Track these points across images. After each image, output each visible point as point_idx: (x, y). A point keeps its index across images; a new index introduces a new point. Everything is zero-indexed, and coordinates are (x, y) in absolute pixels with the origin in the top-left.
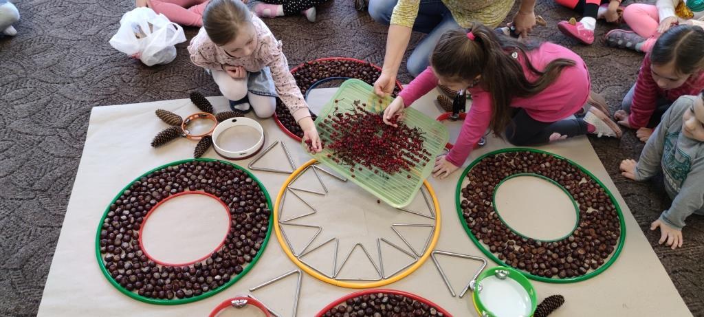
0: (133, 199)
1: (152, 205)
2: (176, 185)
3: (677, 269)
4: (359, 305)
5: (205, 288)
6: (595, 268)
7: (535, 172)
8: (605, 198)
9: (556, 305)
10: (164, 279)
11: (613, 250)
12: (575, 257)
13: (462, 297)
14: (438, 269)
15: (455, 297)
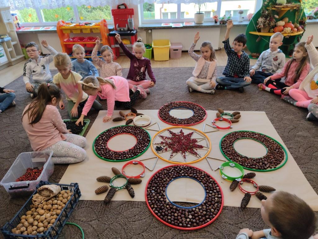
0: (107, 133)
1: (113, 136)
2: (121, 131)
3: (307, 172)
4: (176, 168)
5: (125, 158)
6: (271, 168)
7: (251, 138)
8: (279, 147)
9: (252, 176)
10: (113, 154)
11: (280, 164)
12: (263, 163)
13: (215, 171)
14: (208, 162)
15: (213, 170)
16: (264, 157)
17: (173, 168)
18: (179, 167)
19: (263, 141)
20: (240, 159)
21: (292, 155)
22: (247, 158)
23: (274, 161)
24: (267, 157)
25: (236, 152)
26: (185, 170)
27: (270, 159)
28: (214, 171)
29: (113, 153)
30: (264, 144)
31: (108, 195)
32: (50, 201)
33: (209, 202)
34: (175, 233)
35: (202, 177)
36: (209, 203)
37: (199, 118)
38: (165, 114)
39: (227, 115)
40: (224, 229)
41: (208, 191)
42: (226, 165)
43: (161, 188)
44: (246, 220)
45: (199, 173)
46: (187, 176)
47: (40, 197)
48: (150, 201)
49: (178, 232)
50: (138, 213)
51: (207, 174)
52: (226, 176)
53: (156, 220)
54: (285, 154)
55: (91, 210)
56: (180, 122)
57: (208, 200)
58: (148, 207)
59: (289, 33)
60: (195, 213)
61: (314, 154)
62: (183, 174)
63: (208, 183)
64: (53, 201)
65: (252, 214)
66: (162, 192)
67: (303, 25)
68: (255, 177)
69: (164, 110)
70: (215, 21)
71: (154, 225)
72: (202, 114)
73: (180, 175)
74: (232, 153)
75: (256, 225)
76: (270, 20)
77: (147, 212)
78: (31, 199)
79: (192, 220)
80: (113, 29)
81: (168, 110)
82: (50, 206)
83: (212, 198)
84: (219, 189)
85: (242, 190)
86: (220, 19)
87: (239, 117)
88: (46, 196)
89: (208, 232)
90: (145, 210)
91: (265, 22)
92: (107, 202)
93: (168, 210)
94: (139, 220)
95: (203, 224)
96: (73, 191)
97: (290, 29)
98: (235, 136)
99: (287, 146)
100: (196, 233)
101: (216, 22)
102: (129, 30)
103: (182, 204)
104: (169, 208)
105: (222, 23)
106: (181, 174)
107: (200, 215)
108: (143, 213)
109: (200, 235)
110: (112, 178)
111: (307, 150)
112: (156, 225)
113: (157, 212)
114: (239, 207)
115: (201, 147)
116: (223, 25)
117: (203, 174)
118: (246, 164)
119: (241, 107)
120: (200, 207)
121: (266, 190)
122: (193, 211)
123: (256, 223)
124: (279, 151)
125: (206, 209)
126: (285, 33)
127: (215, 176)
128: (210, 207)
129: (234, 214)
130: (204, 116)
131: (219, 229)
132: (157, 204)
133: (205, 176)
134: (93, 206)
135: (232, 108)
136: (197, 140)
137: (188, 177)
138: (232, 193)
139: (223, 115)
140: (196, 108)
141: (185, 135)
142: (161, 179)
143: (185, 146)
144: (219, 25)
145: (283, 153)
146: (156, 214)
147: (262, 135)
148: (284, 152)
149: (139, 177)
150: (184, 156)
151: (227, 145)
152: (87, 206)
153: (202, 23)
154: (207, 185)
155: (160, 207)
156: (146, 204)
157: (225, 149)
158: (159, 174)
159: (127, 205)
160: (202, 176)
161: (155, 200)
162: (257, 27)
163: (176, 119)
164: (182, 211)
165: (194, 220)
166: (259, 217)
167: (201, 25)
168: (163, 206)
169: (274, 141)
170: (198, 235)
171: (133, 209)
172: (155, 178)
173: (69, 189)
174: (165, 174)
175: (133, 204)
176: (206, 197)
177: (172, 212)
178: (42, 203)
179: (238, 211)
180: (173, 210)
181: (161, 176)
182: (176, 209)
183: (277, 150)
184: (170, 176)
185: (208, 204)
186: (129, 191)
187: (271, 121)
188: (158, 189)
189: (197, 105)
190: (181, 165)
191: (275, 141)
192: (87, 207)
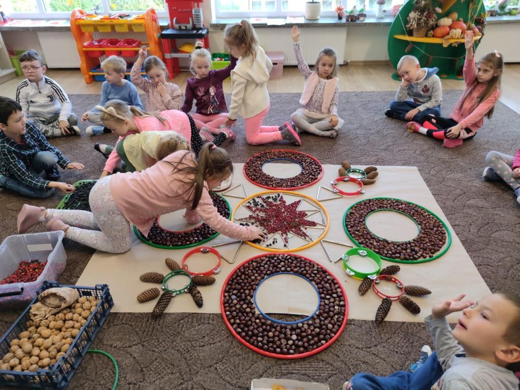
3: (482, 264)
4: (273, 258)
5: (188, 243)
6: (425, 257)
7: (394, 209)
8: (439, 224)
9: (394, 270)
10: (167, 237)
11: (438, 250)
12: (412, 250)
13: (335, 263)
14: (324, 248)
15: (331, 261)
16: (414, 240)
17: (267, 259)
18: (277, 257)
19: (413, 214)
20: (375, 243)
21: (459, 237)
22: (386, 241)
23: (429, 246)
24: (419, 240)
25: (369, 233)
26: (286, 262)
27: (424, 244)
28: (333, 262)
29: (168, 235)
30: (415, 219)
31: (158, 303)
32: (61, 315)
33: (324, 312)
34: (269, 363)
35: (314, 274)
36: (325, 315)
37: (310, 178)
38: (255, 170)
39: (356, 171)
40: (348, 356)
41: (323, 295)
42: (353, 252)
43: (247, 292)
44: (383, 341)
45: (309, 266)
46: (289, 271)
47: (44, 308)
48: (228, 313)
49: (273, 362)
50: (208, 332)
51: (322, 268)
52: (354, 271)
53: (238, 344)
54: (446, 235)
55: (131, 328)
56: (279, 183)
57: (324, 311)
58: (225, 323)
59: (458, 39)
60: (302, 332)
61: (493, 235)
62: (283, 269)
63: (323, 282)
64: (65, 315)
65: (393, 332)
66: (249, 297)
67: (482, 26)
68: (399, 273)
69: (254, 164)
70: (339, 15)
71: (235, 351)
72: (316, 171)
73: (279, 270)
74: (364, 233)
75: (400, 348)
76: (429, 16)
77: (223, 330)
78: (28, 312)
79: (297, 342)
80: (168, 26)
81: (261, 164)
82: (60, 323)
83: (330, 307)
84: (342, 292)
85: (379, 294)
86: (347, 12)
87: (376, 175)
88: (54, 306)
89: (323, 361)
90: (219, 327)
91: (419, 19)
92: (157, 316)
93: (258, 327)
94: (210, 344)
95: (314, 349)
96: (100, 298)
97: (460, 31)
98: (367, 206)
99: (451, 223)
100: (302, 363)
101: (340, 18)
102: (194, 28)
103: (281, 316)
104: (260, 324)
105: (350, 20)
106: (280, 268)
107: (310, 335)
108: (217, 331)
109: (309, 366)
110: (165, 276)
111: (482, 229)
112: (239, 352)
113: (239, 330)
114: (372, 321)
115: (313, 224)
116: (352, 23)
117: (315, 268)
118: (386, 252)
119: (378, 158)
120: (310, 322)
121: (415, 293)
122: (298, 328)
123: (400, 345)
124: (438, 230)
125: (320, 324)
126: (452, 38)
127: (335, 271)
128: (326, 322)
129: (364, 332)
130: (319, 173)
131: (340, 355)
132: (240, 317)
133: (319, 272)
134: (133, 321)
135: (364, 160)
136: (306, 213)
137: (291, 272)
138: (362, 298)
139: (349, 172)
140: (306, 160)
141: (287, 204)
142: (247, 277)
143: (287, 222)
144: (345, 23)
145: (445, 234)
146: (239, 333)
147: (411, 205)
148: (446, 231)
149: (211, 273)
150: (285, 239)
151: (355, 220)
152: (124, 321)
153: (317, 20)
154: (323, 285)
155: (244, 322)
156: (223, 318)
157: (352, 227)
158: (244, 268)
159: (190, 320)
160: (314, 271)
161: (238, 311)
162: (406, 28)
163: (273, 179)
164: (281, 328)
165: (300, 343)
166: (404, 336)
167: (315, 22)
168: (250, 320)
169: (430, 214)
170: (305, 366)
171: (200, 326)
172: (237, 276)
173: (93, 295)
174: (254, 269)
175: (201, 318)
176: (320, 305)
177: (264, 330)
178: (47, 319)
179: (371, 327)
180: (266, 326)
181: (248, 271)
182: (271, 326)
183: (435, 229)
184: (262, 271)
185: (323, 317)
186: (194, 296)
187: (427, 183)
188: (241, 293)
189: (308, 156)
190: (279, 254)
191: (432, 214)
192: (123, 324)
